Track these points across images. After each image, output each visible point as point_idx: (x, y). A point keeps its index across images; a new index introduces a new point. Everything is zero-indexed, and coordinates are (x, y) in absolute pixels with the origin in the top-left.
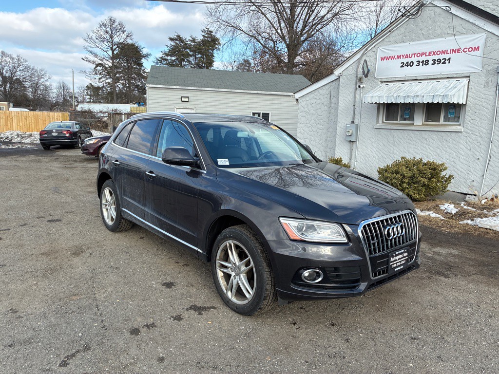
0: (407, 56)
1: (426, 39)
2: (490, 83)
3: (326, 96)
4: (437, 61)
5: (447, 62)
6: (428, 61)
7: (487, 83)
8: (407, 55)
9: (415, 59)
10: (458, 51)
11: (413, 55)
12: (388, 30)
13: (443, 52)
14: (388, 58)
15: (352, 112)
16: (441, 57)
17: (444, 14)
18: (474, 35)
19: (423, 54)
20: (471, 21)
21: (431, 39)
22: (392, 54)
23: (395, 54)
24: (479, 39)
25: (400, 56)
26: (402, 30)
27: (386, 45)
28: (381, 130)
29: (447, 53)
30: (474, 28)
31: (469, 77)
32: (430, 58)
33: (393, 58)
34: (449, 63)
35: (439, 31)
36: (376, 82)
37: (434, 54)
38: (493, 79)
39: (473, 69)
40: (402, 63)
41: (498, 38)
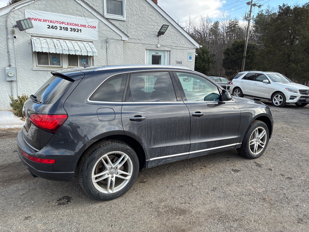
0: (51, 22)
1: (63, 14)
4: (73, 29)
5: (80, 31)
6: (68, 28)
7: (102, 47)
8: (51, 21)
9: (58, 25)
10: (85, 26)
11: (56, 22)
13: (76, 25)
14: (35, 20)
16: (76, 27)
18: (91, 19)
19: (63, 23)
20: (90, 11)
21: (66, 14)
22: (40, 18)
23: (42, 18)
24: (95, 23)
25: (46, 20)
27: (32, 9)
29: (79, 26)
30: (92, 15)
31: (92, 42)
32: (69, 27)
33: (40, 20)
34: (81, 32)
35: (71, 11)
36: (27, 36)
37: (70, 24)
38: (104, 45)
39: (93, 38)
40: (48, 25)
41: (104, 24)
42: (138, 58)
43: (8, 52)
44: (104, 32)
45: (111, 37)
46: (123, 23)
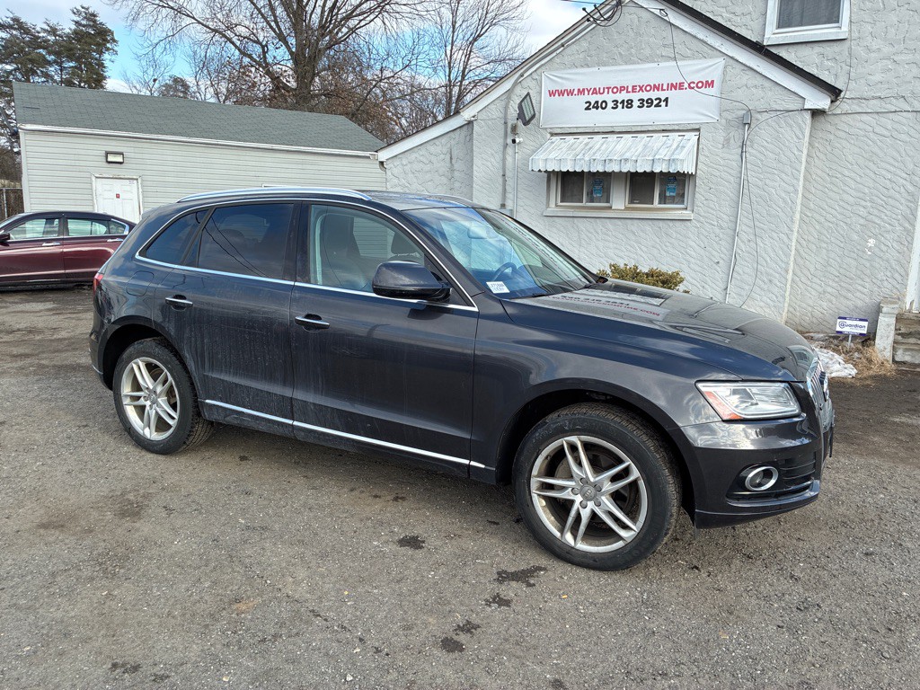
0: (595, 92)
1: (626, 64)
2: (732, 141)
3: (442, 156)
4: (647, 102)
5: (663, 104)
6: (632, 101)
7: (727, 140)
8: (595, 89)
9: (609, 97)
10: (681, 86)
11: (606, 90)
12: (560, 43)
13: (656, 88)
14: (561, 93)
15: (500, 188)
16: (654, 95)
17: (655, 22)
18: (703, 61)
19: (622, 89)
20: (701, 36)
21: (634, 63)
22: (569, 86)
23: (575, 86)
24: (711, 68)
25: (584, 90)
26: (585, 44)
27: (557, 69)
28: (556, 219)
29: (662, 90)
30: (706, 49)
31: (698, 130)
32: (635, 97)
33: (570, 93)
34: (666, 105)
35: (647, 52)
36: (542, 135)
37: (641, 89)
38: (735, 134)
39: (705, 118)
40: (586, 103)
41: (743, 68)
42: (888, 167)
43: (504, 175)
44: (740, 95)
45: (761, 106)
46: (836, 47)
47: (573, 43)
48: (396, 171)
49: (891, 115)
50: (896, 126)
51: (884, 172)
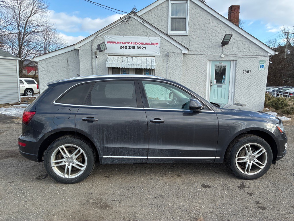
1: (132, 36)
2: (164, 60)
3: (64, 61)
4: (139, 48)
5: (144, 48)
6: (135, 47)
7: (163, 60)
8: (123, 42)
9: (128, 45)
10: (149, 44)
11: (126, 43)
12: (110, 27)
13: (142, 44)
14: (111, 43)
15: (91, 72)
16: (141, 46)
17: (140, 25)
18: (155, 37)
19: (131, 43)
20: (154, 30)
21: (134, 36)
22: (114, 41)
23: (116, 41)
24: (157, 40)
25: (119, 42)
26: (118, 28)
27: (110, 35)
29: (144, 44)
30: (155, 34)
31: (155, 57)
32: (136, 46)
33: (115, 43)
35: (138, 33)
36: (105, 55)
37: (137, 44)
38: (165, 58)
39: (156, 53)
40: (120, 46)
41: (166, 40)
42: (199, 68)
43: (92, 68)
44: (166, 48)
45: (171, 51)
46: (186, 37)
47: (115, 27)
48: (43, 65)
49: (199, 56)
50: (201, 58)
51: (199, 70)
